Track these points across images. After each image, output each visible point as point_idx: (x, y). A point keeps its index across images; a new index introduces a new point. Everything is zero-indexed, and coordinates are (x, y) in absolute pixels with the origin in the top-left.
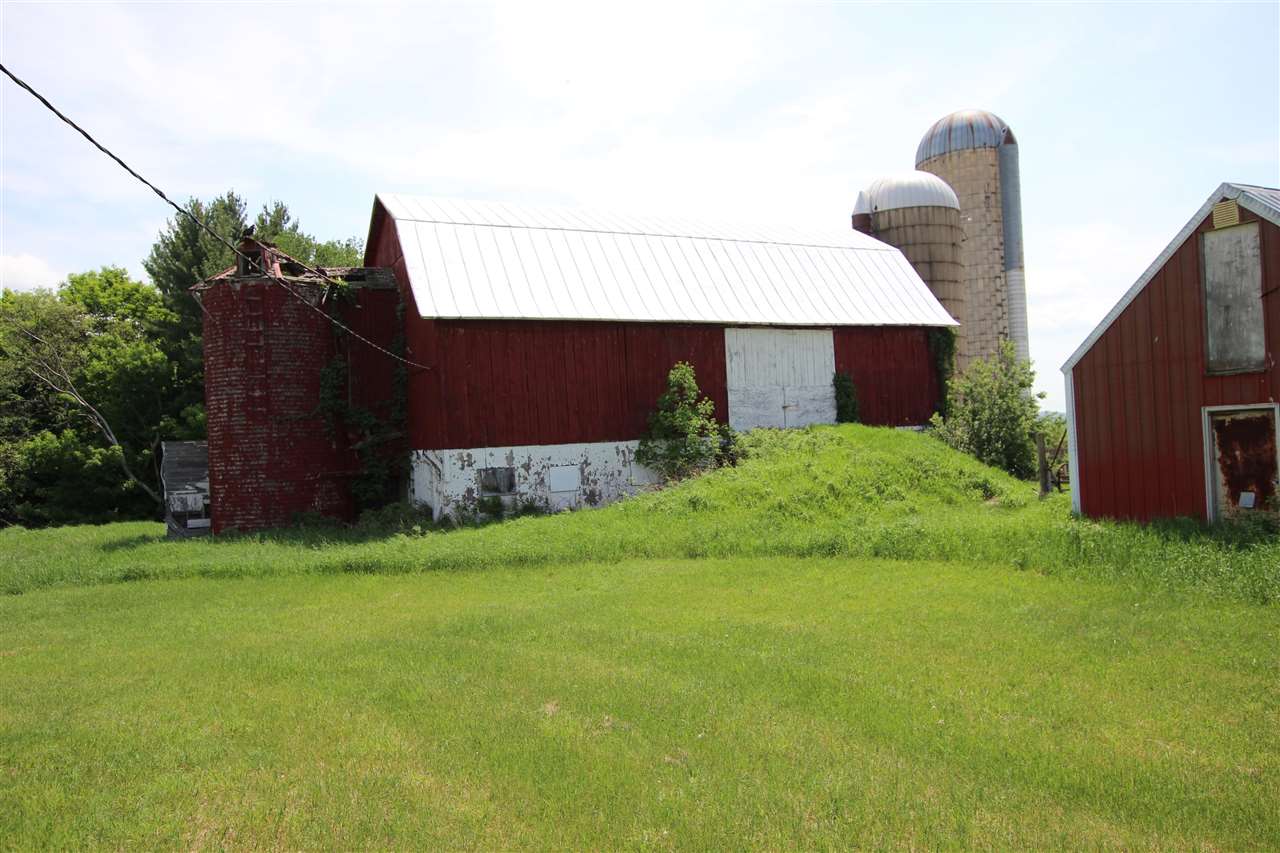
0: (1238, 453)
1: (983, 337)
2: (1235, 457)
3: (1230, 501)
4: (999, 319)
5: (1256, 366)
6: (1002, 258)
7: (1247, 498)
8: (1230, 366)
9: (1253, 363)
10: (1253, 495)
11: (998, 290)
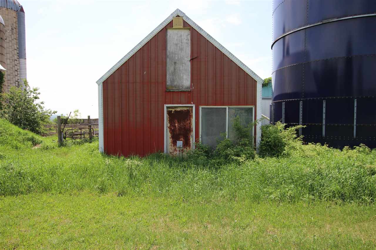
0: (176, 125)
1: (9, 82)
2: (175, 126)
3: (172, 145)
4: (16, 76)
5: (185, 89)
6: (18, 53)
7: (180, 143)
8: (175, 88)
9: (184, 87)
10: (182, 142)
11: (15, 65)
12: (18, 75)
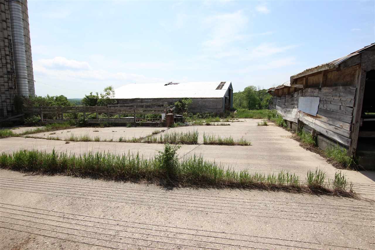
11: (2, 12)
12: (8, 29)
